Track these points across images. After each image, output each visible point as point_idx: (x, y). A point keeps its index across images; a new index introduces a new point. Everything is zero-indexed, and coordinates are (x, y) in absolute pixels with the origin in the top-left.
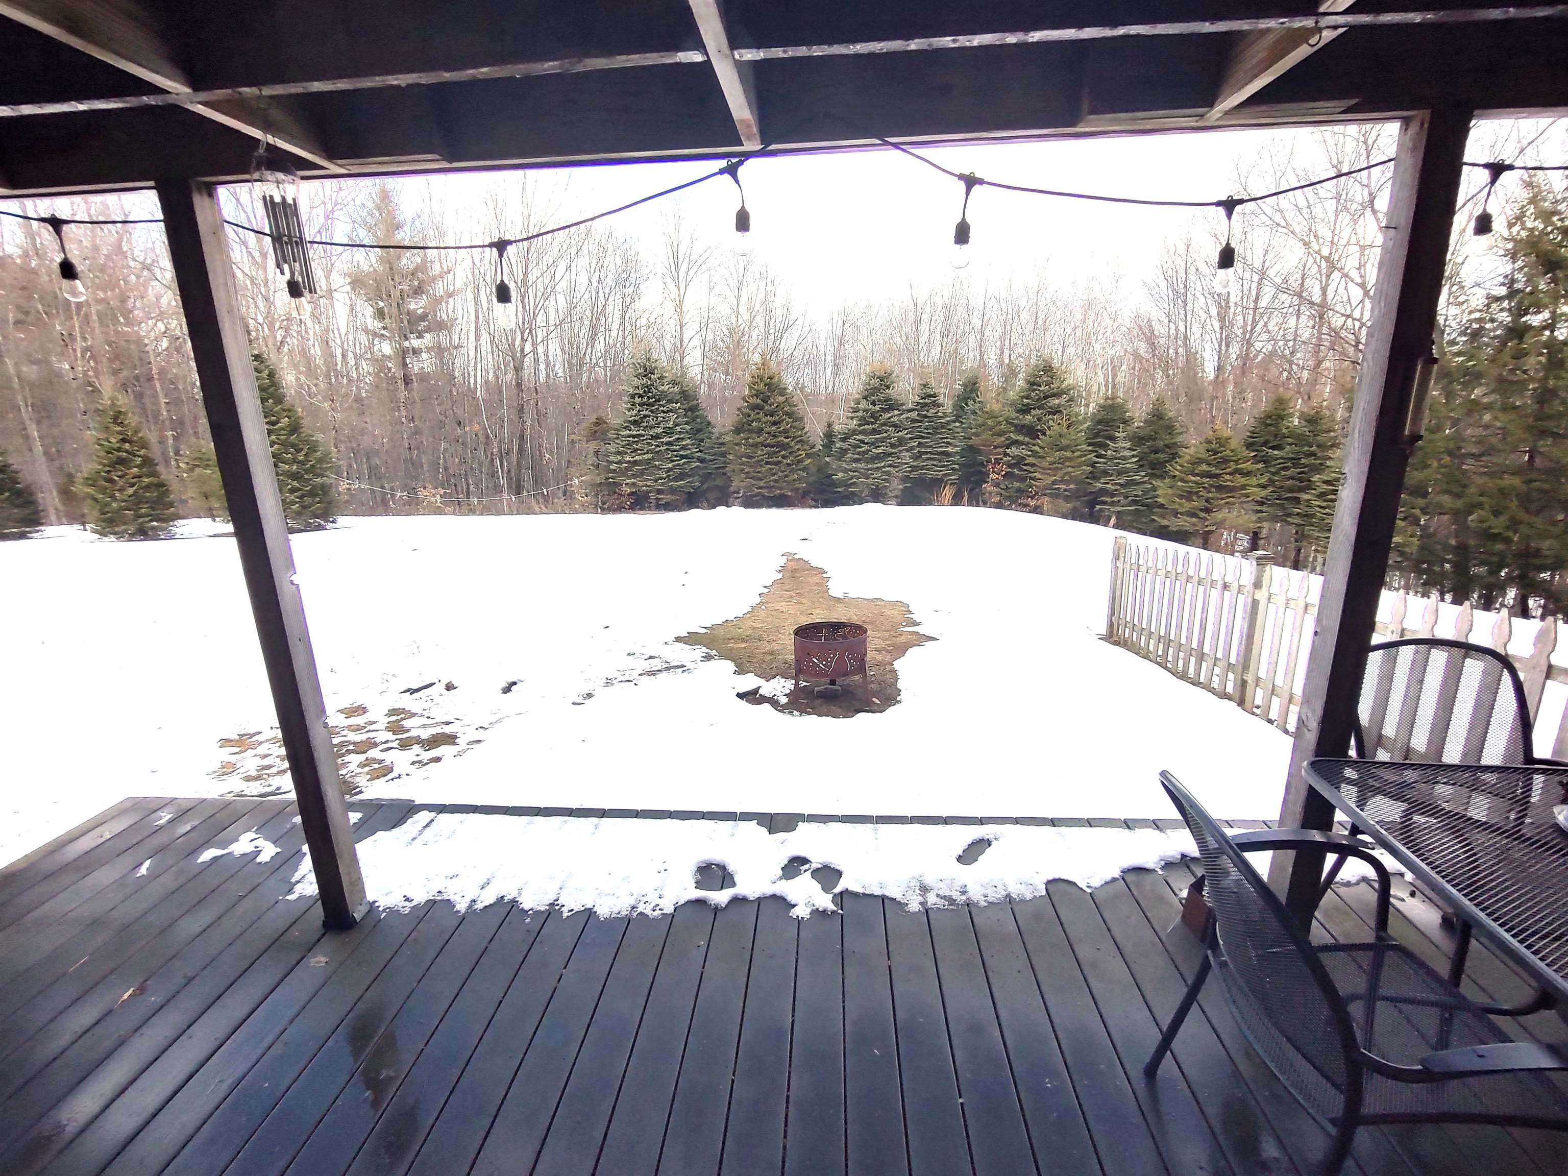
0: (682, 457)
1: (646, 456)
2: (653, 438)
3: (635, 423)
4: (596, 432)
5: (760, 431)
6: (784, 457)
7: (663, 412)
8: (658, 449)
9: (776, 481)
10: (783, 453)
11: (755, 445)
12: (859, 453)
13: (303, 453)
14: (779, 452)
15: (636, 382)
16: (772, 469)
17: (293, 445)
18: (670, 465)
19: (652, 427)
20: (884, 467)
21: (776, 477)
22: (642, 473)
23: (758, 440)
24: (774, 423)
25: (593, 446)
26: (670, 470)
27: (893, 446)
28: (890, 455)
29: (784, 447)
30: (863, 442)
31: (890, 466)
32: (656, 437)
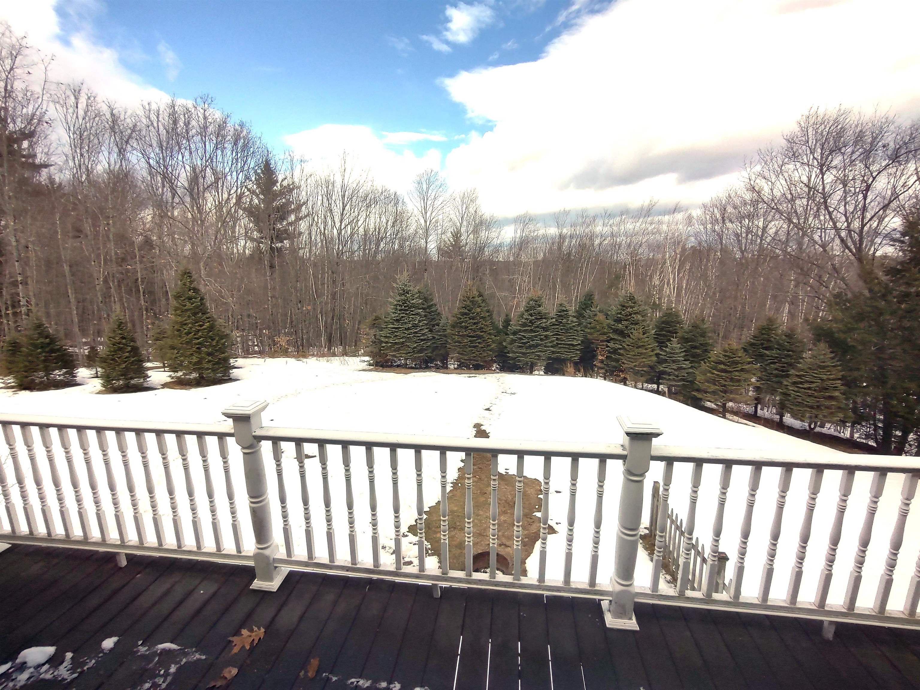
0: (422, 340)
1: (401, 340)
2: (406, 329)
3: (397, 321)
4: (374, 324)
5: (466, 327)
6: (479, 343)
7: (413, 314)
8: (409, 336)
9: (474, 357)
10: (479, 341)
11: (463, 336)
12: (523, 343)
13: (215, 341)
14: (477, 340)
15: (398, 298)
16: (473, 350)
17: (211, 337)
18: (415, 345)
19: (406, 323)
20: (537, 352)
21: (474, 355)
22: (399, 349)
23: (465, 333)
24: (475, 324)
25: (372, 332)
26: (415, 348)
27: (541, 340)
28: (540, 345)
29: (479, 337)
30: (524, 336)
31: (540, 351)
32: (409, 329)
